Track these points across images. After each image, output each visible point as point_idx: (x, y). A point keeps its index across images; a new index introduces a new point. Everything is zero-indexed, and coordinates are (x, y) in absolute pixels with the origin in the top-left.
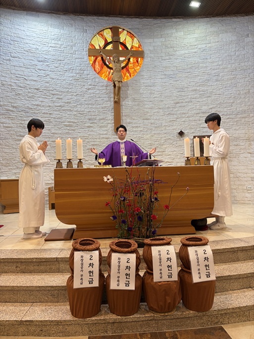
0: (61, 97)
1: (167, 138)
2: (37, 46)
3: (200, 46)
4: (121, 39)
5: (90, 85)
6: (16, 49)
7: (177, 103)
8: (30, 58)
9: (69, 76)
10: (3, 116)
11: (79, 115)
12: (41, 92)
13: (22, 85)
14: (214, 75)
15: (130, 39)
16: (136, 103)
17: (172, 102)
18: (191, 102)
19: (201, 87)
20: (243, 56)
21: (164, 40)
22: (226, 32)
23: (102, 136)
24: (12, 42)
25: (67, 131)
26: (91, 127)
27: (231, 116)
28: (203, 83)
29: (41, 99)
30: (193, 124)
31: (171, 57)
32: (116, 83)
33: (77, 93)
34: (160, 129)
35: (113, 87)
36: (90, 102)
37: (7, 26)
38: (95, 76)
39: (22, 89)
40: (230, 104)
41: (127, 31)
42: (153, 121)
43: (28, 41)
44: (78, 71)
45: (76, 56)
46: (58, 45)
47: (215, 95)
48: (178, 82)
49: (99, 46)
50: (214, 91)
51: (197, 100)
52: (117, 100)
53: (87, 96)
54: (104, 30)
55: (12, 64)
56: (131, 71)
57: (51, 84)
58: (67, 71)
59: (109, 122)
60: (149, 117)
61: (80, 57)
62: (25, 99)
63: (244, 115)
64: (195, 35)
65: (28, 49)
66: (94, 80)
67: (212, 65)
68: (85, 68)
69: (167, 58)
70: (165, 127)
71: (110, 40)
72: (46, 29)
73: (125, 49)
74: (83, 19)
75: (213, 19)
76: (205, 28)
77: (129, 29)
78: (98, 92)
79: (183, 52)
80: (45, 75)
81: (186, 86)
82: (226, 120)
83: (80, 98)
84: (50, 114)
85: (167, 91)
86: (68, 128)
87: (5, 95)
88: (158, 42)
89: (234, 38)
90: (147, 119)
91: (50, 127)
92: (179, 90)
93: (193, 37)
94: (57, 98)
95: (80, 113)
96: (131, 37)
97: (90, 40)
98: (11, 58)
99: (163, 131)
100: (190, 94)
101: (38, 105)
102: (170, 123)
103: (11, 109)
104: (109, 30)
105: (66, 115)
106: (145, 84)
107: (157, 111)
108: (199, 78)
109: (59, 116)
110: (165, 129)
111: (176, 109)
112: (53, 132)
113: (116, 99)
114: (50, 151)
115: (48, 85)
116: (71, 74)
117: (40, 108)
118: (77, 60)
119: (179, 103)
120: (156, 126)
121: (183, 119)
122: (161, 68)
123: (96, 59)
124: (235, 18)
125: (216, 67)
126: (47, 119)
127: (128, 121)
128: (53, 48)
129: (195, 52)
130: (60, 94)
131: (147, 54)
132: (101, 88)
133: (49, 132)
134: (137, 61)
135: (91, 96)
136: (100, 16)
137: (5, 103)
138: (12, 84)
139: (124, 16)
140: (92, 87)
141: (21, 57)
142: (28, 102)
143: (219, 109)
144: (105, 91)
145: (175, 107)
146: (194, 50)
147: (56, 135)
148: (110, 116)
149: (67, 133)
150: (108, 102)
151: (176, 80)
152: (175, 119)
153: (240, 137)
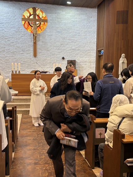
1: (57, 60)
3: (72, 20)
14: (78, 33)
15: (42, 13)
16: (44, 43)
17: (60, 44)
18: (68, 44)
19: (72, 38)
20: (89, 26)
21: (57, 15)
22: (83, 14)
23: (28, 58)
26: (23, 53)
27: (84, 52)
28: (73, 36)
30: (68, 54)
31: (60, 23)
32: (34, 34)
33: (16, 38)
34: (54, 56)
36: (23, 42)
38: (25, 30)
40: (84, 46)
41: (40, 10)
42: (51, 52)
44: (17, 28)
45: (16, 21)
46: (8, 16)
47: (78, 42)
49: (27, 16)
50: (77, 40)
51: (70, 44)
53: (21, 39)
54: (29, 8)
56: (42, 28)
57: (5, 34)
58: (12, 28)
59: (31, 51)
60: (49, 50)
61: (18, 21)
63: (89, 52)
66: (24, 32)
67: (77, 28)
68: (21, 26)
69: (58, 23)
71: (32, 13)
72: (2, 8)
73: (39, 18)
75: (78, 8)
76: (75, 11)
77: (41, 8)
78: (26, 38)
79: (65, 21)
80: (2, 30)
81: (66, 37)
82: (82, 53)
83: (18, 40)
84: (4, 47)
85: (58, 39)
86: (13, 54)
88: (54, 16)
91: (4, 53)
92: (63, 38)
93: (69, 15)
94: (8, 40)
95: (18, 47)
97: (23, 13)
100: (68, 40)
102: (59, 53)
104: (32, 9)
105: (12, 48)
106: (48, 35)
107: (53, 47)
109: (8, 48)
110: (57, 56)
112: (6, 55)
113: (34, 41)
114: (4, 64)
116: (14, 29)
118: (17, 23)
119: (62, 44)
120: (52, 54)
121: (64, 52)
122: (55, 28)
123: (26, 22)
127: (40, 51)
128: (6, 17)
130: (9, 38)
131: (49, 21)
132: (27, 36)
133: (4, 55)
134: (45, 24)
135: (23, 39)
136: (27, 2)
139: (39, 3)
140: (24, 35)
143: (79, 48)
144: (29, 37)
145: (61, 46)
146: (70, 21)
147: (7, 57)
148: (32, 49)
149: (12, 56)
150: (31, 43)
151: (62, 34)
152: (61, 52)
153: (87, 61)
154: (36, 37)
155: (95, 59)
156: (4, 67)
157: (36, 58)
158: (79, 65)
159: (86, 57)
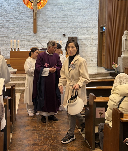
0: (9, 16)
1: (58, 36)
7: (63, 21)
11: (17, 24)
14: (79, 9)
16: (44, 20)
17: (61, 20)
18: (69, 21)
23: (27, 34)
25: (11, 32)
26: (22, 30)
27: (85, 28)
28: (74, 13)
30: (69, 31)
33: (16, 14)
36: (22, 19)
38: (25, 6)
40: (85, 23)
42: (52, 28)
44: (17, 4)
47: (79, 18)
50: (79, 16)
51: (72, 20)
52: (35, 18)
53: (21, 16)
56: (42, 4)
58: (11, 4)
59: (31, 28)
60: (50, 26)
63: (90, 28)
66: (24, 8)
67: (79, 5)
68: (20, 2)
78: (26, 14)
80: (1, 6)
81: (67, 13)
82: (83, 30)
83: (18, 17)
84: (3, 24)
85: (58, 15)
86: (12, 30)
90: (49, 27)
91: (3, 30)
92: (64, 15)
94: (7, 17)
99: (56, 33)
100: (69, 17)
102: (59, 30)
105: (11, 24)
106: (48, 11)
107: (53, 24)
109: (7, 25)
110: (57, 32)
111: (62, 23)
112: (5, 32)
114: (3, 41)
115: (3, 10)
116: (13, 5)
120: (53, 31)
121: (65, 28)
122: (56, 4)
126: (2, 26)
127: (40, 28)
132: (28, 12)
133: (3, 32)
140: (23, 11)
143: (81, 25)
144: (29, 14)
147: (6, 34)
148: (32, 25)
149: (11, 33)
150: (31, 19)
151: (62, 10)
152: (62, 28)
153: (89, 38)
154: (36, 13)
155: (97, 35)
156: (3, 44)
157: (36, 35)
158: (80, 42)
159: (88, 33)
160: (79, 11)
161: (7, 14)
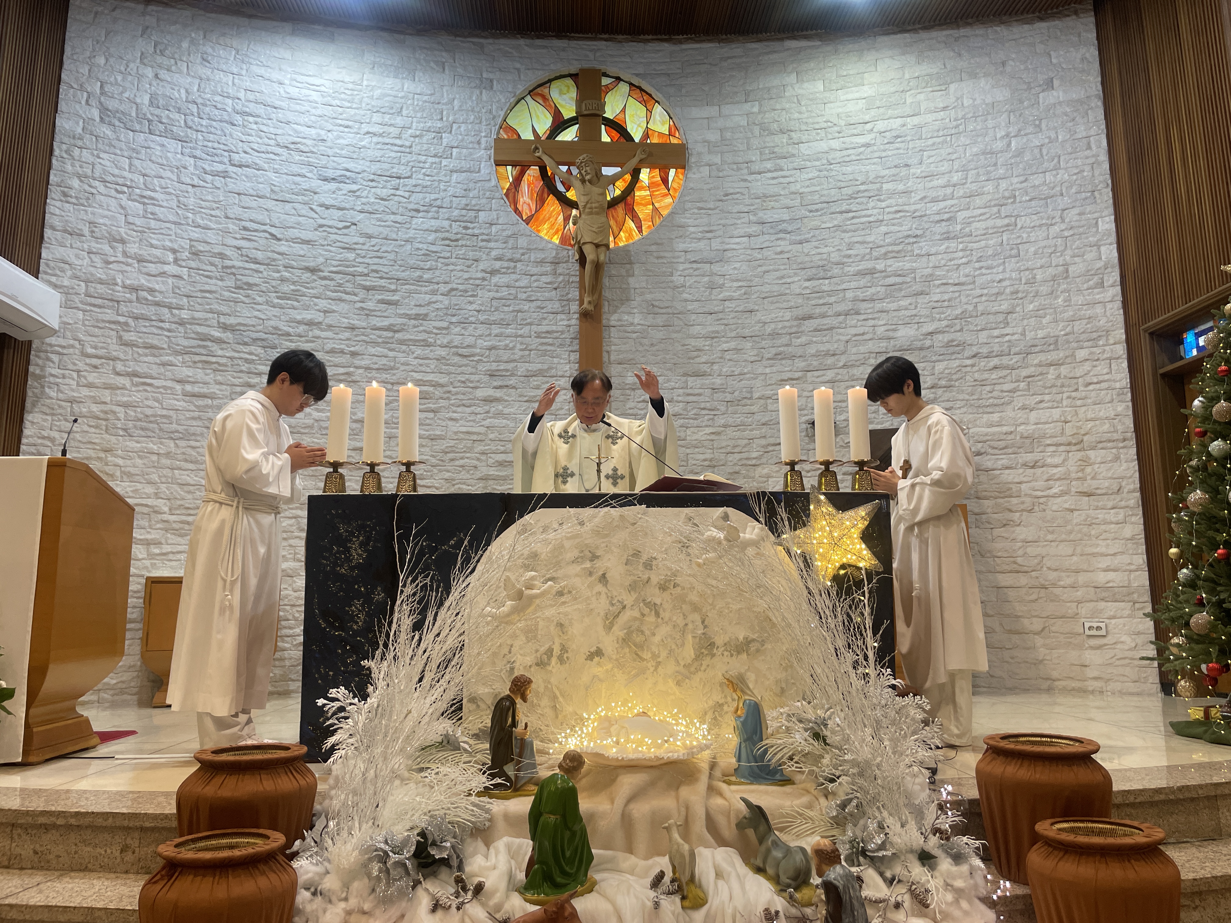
0: (396, 298)
2: (323, 133)
3: (881, 126)
4: (607, 108)
5: (497, 259)
6: (251, 139)
7: (804, 319)
8: (295, 169)
9: (425, 226)
10: (187, 358)
11: (456, 359)
12: (325, 278)
13: (260, 255)
14: (937, 218)
15: (642, 110)
16: (660, 320)
17: (788, 315)
18: (858, 313)
19: (889, 262)
20: (1036, 151)
21: (756, 109)
22: (973, 75)
24: (238, 119)
26: (496, 400)
27: (1005, 360)
28: (896, 248)
29: (323, 304)
31: (782, 162)
32: (587, 249)
33: (450, 286)
34: (746, 409)
35: (577, 266)
36: (496, 316)
37: (224, 67)
38: (516, 229)
39: (262, 268)
40: (1001, 317)
41: (631, 84)
42: (718, 381)
43: (291, 117)
44: (456, 213)
45: (452, 164)
46: (392, 129)
47: (942, 289)
48: (807, 247)
49: (534, 131)
50: (938, 273)
51: (878, 306)
52: (591, 308)
53: (485, 295)
54: (550, 81)
55: (231, 186)
56: (643, 212)
57: (363, 253)
58: (418, 211)
60: (705, 368)
61: (465, 165)
62: (267, 302)
63: (1053, 356)
64: (866, 88)
65: (291, 139)
66: (511, 242)
67: (931, 185)
68: (484, 201)
69: (769, 165)
70: (762, 401)
71: (569, 112)
72: (356, 77)
73: (622, 140)
74: (482, 47)
75: (924, 35)
76: (897, 64)
77: (637, 75)
79: (823, 146)
80: (341, 225)
81: (835, 257)
82: (986, 376)
83: (462, 302)
84: (354, 354)
85: (768, 278)
87: (199, 287)
88: (736, 114)
89: (1001, 95)
90: (697, 374)
92: (810, 273)
93: (857, 95)
94: (382, 302)
95: (460, 351)
96: (644, 103)
97: (502, 113)
98: (231, 169)
99: (757, 417)
100: (853, 285)
101: (310, 323)
103: (217, 334)
104: (569, 82)
105: (410, 359)
106: (690, 256)
107: (732, 345)
108: (883, 229)
109: (384, 361)
110: (766, 409)
111: (803, 339)
113: (586, 305)
115: (351, 256)
116: (433, 222)
117: (317, 332)
118: (455, 176)
119: (810, 317)
120: (729, 397)
121: (830, 375)
122: (747, 201)
123: (522, 174)
124: (1001, 31)
125: (941, 193)
126: (342, 370)
128: (375, 139)
129: (867, 145)
130: (393, 287)
131: (699, 154)
132: (535, 270)
134: (665, 181)
135: (499, 295)
136: (538, 38)
137: (197, 315)
138: (228, 252)
139: (620, 37)
140: (506, 264)
141: (266, 166)
142: (276, 311)
144: (548, 279)
145: (798, 334)
146: (861, 140)
148: (566, 364)
150: (559, 317)
151: (798, 238)
152: (797, 375)
153: (1044, 437)
159: (1032, 401)
160: (942, 228)
161: (382, 282)
